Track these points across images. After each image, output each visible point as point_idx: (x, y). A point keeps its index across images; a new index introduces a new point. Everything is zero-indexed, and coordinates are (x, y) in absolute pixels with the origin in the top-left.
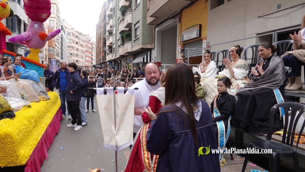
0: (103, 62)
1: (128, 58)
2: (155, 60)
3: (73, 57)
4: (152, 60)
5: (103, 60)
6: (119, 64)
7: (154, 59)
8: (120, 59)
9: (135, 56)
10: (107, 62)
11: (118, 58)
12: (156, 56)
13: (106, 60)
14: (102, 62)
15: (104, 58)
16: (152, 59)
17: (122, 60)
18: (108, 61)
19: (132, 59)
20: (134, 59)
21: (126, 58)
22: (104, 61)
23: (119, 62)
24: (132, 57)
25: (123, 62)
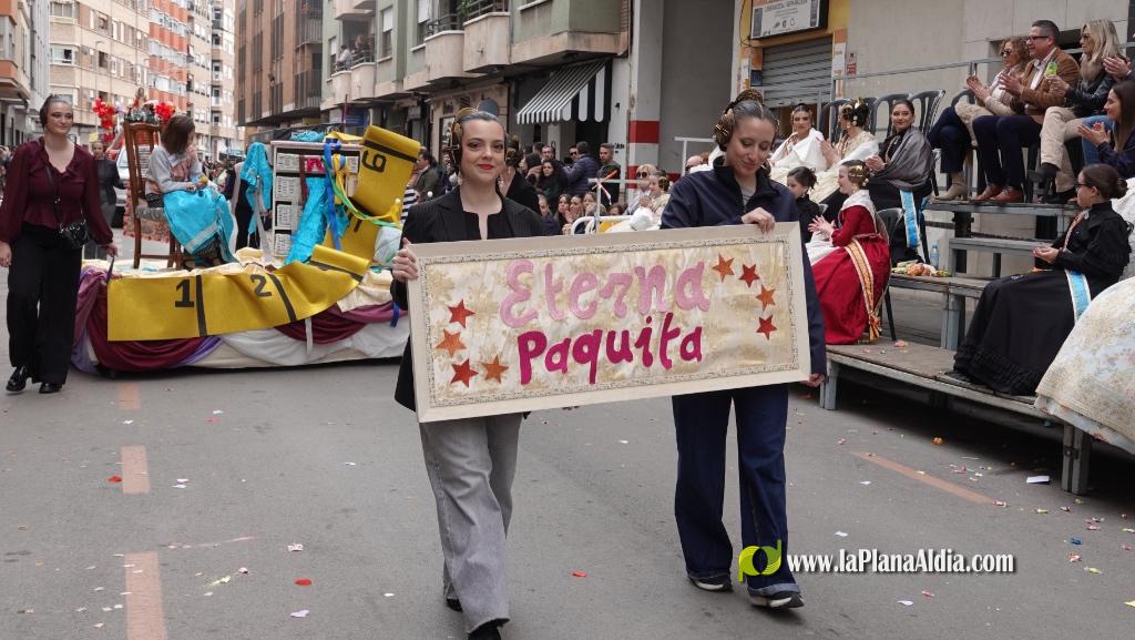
0: (300, 111)
1: (474, 95)
2: (634, 111)
3: (77, 71)
4: (613, 109)
5: (297, 99)
6: (410, 123)
7: (625, 107)
8: (425, 97)
9: (518, 84)
10: (327, 112)
11: (416, 91)
12: (635, 91)
13: (321, 101)
14: (288, 108)
15: (311, 84)
16: (618, 105)
17: (438, 103)
18: (341, 106)
19: (503, 101)
20: (516, 103)
21: (460, 93)
22: (309, 103)
23: (415, 112)
24: (501, 90)
25: (437, 115)
